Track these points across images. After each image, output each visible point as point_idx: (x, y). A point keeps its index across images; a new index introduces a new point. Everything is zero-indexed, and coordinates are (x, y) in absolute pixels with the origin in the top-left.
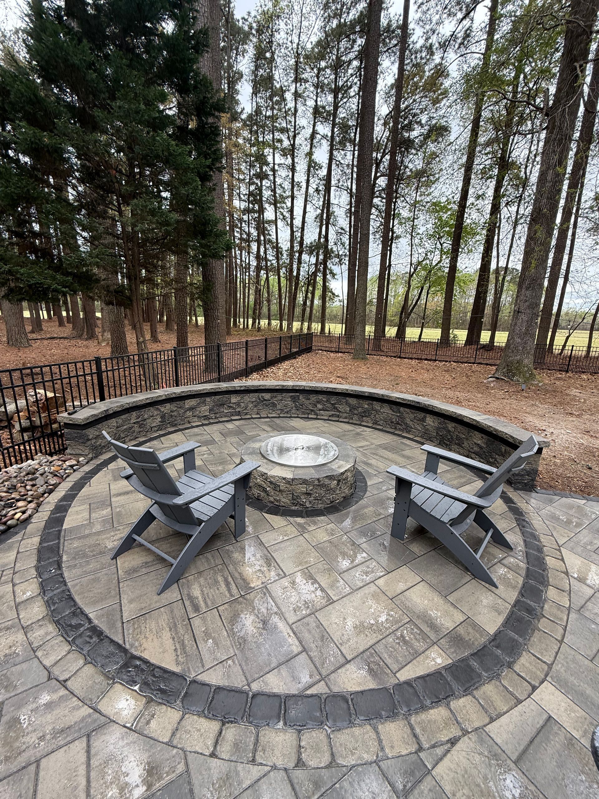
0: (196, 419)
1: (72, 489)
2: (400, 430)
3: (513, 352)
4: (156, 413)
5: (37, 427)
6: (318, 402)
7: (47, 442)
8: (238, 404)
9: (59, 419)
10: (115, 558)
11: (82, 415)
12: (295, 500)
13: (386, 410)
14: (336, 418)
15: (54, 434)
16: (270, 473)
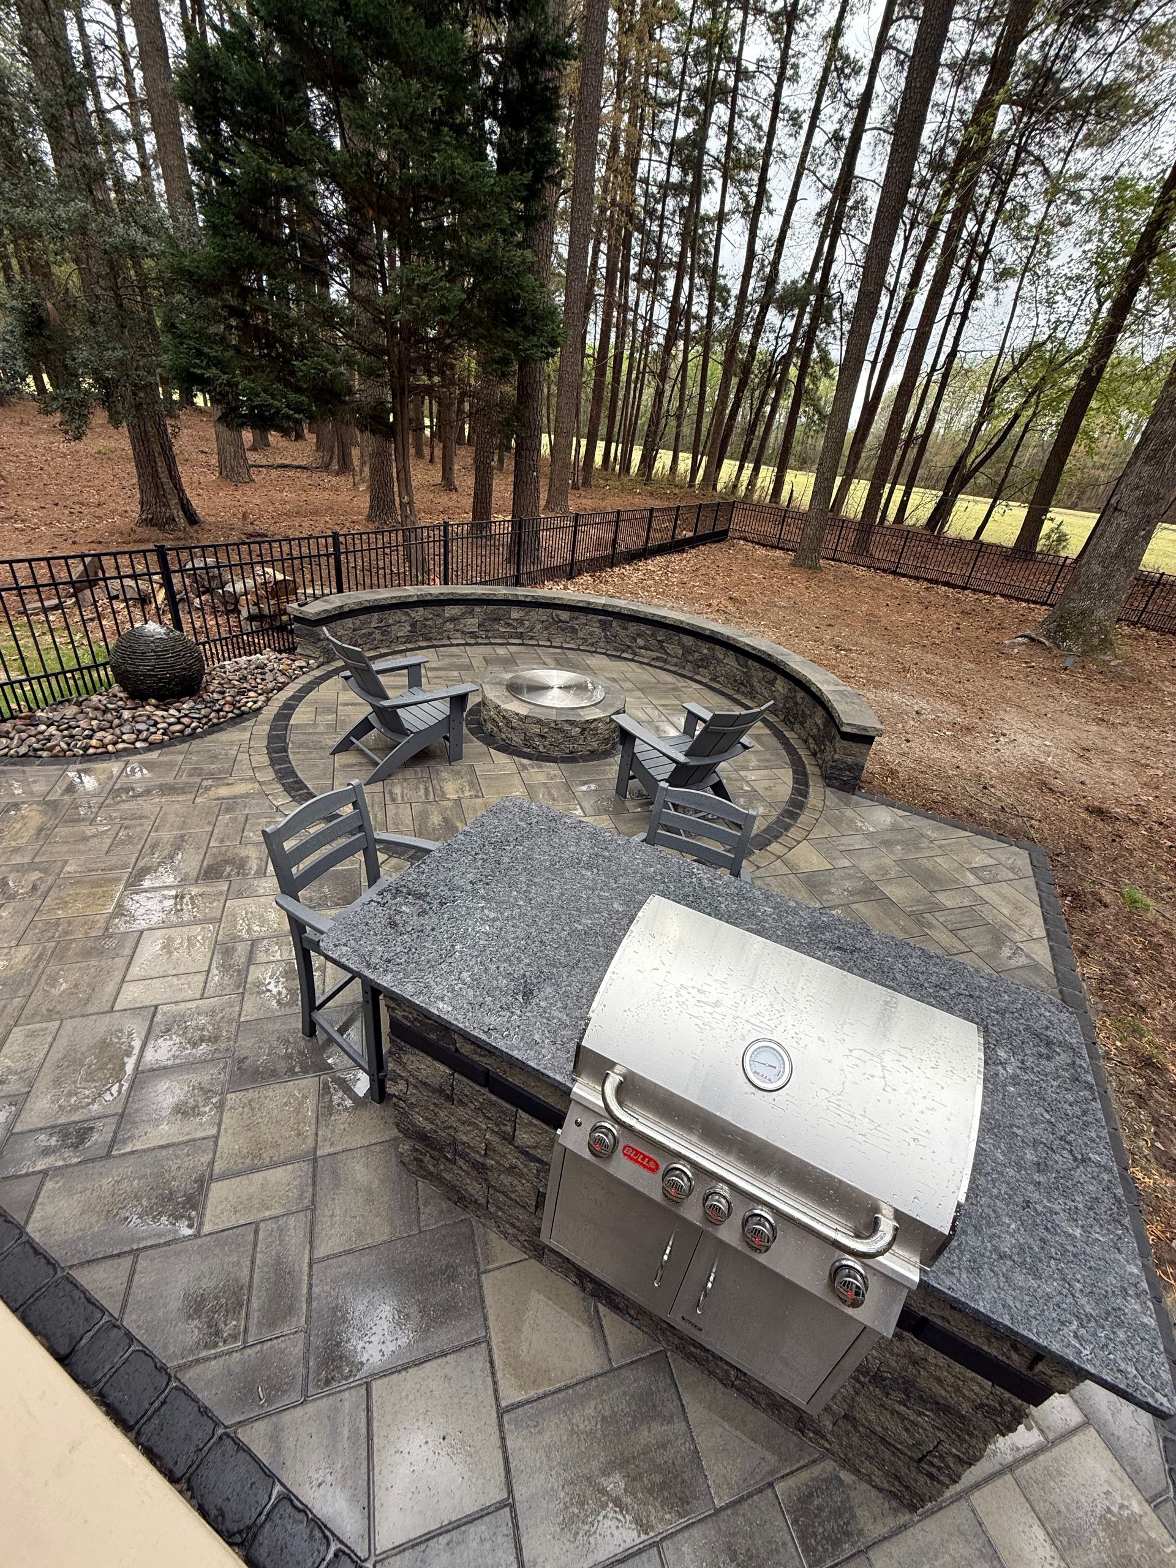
0: (458, 635)
1: (299, 691)
2: (743, 693)
3: (1080, 591)
4: (404, 618)
5: (265, 616)
6: (639, 635)
7: (277, 639)
8: (521, 622)
9: (289, 610)
10: (333, 753)
11: (314, 609)
12: (527, 741)
13: (731, 661)
14: (661, 663)
15: (282, 628)
16: (504, 706)
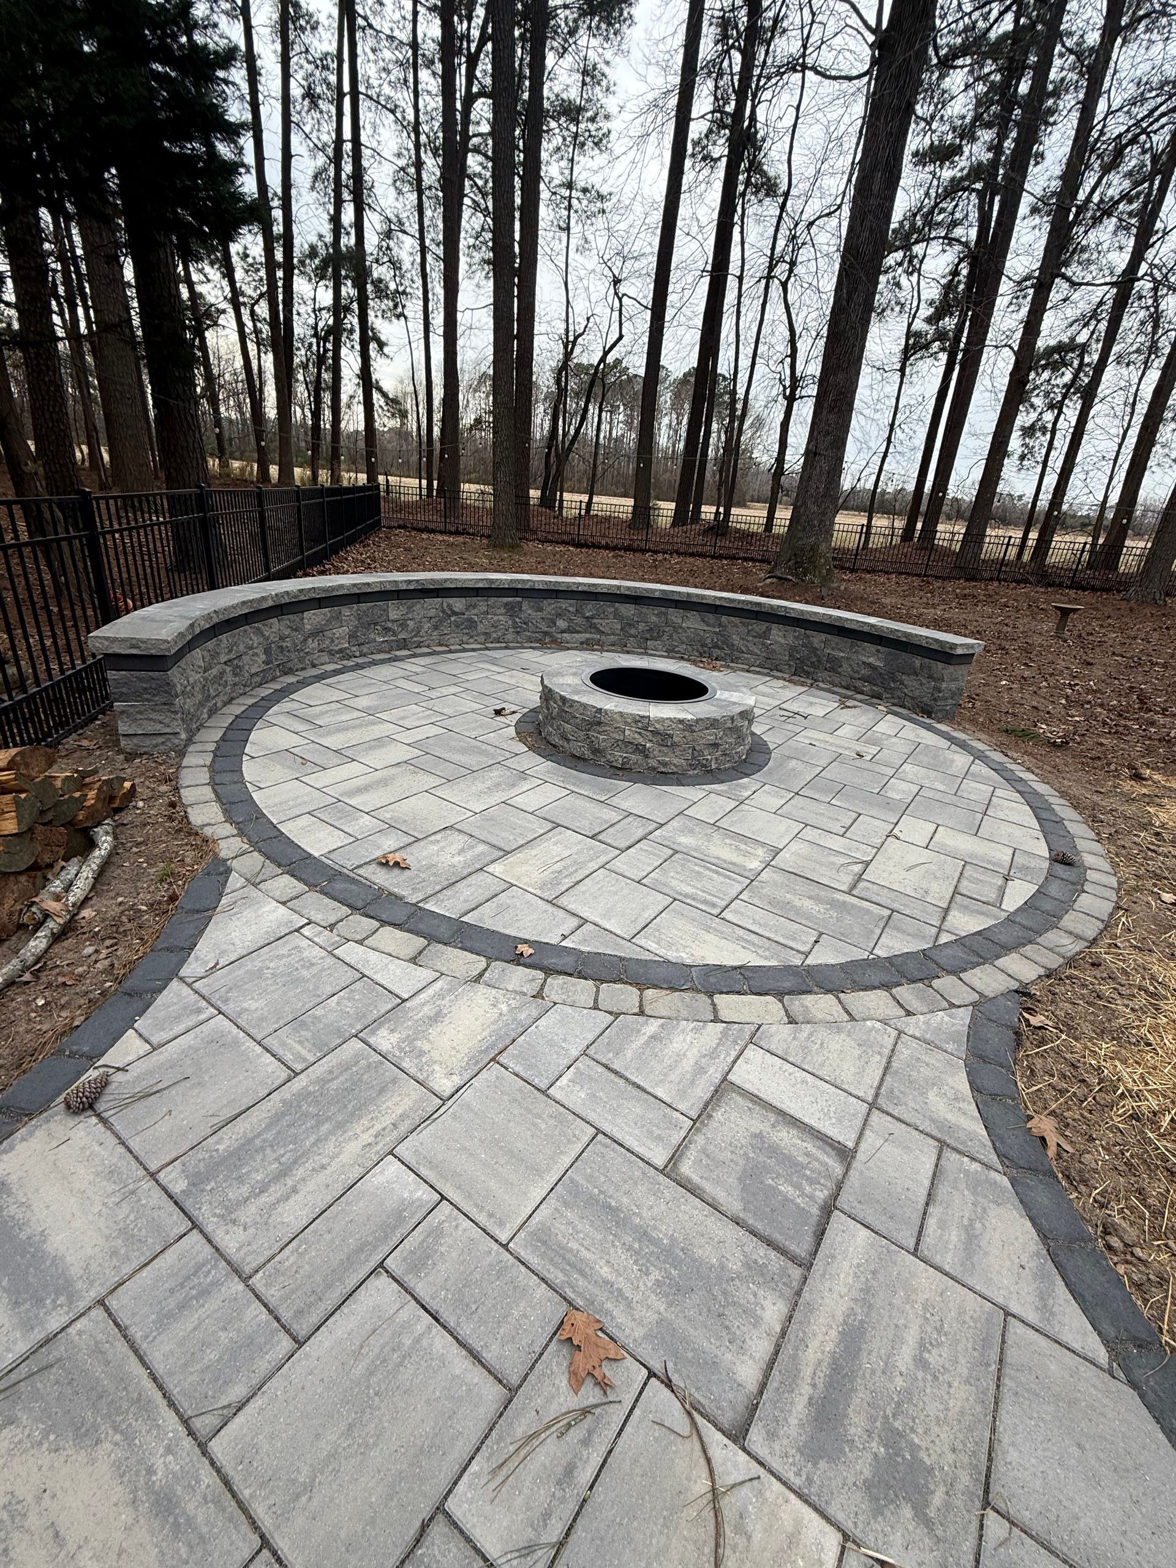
0: (325, 658)
3: (804, 529)
6: (559, 615)
8: (403, 622)
13: (693, 623)
